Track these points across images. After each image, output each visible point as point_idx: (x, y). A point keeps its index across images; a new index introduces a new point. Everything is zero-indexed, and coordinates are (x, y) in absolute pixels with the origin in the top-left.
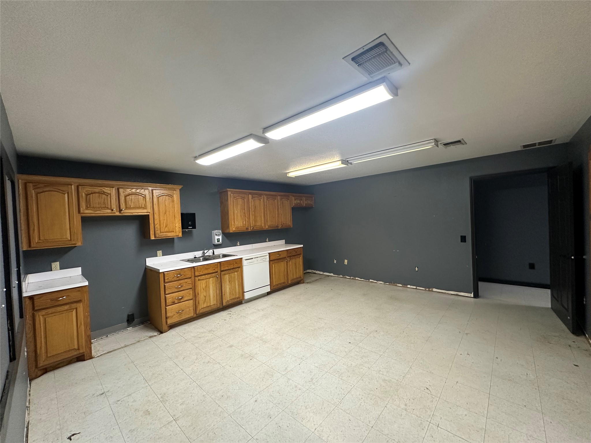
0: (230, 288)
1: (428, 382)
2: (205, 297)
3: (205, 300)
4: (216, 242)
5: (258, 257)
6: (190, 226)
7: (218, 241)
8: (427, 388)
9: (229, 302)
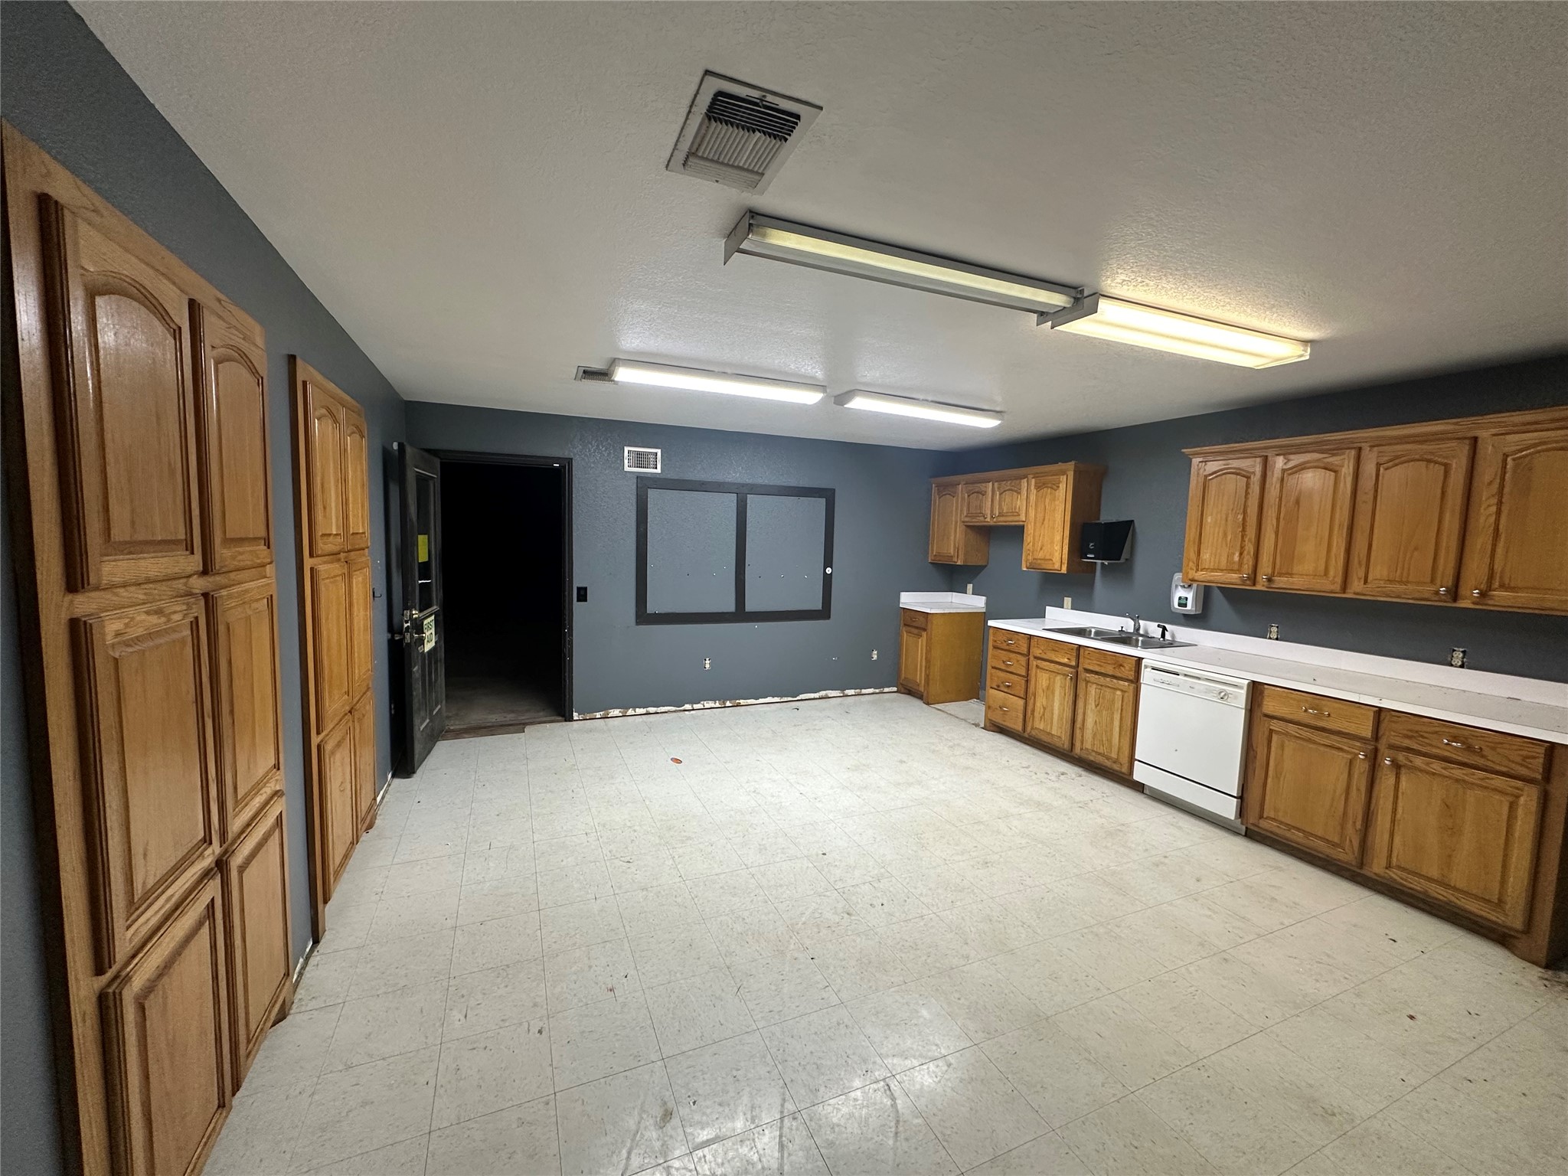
0: (1096, 721)
1: (636, 872)
2: (1045, 708)
3: (1044, 715)
4: (1176, 606)
5: (1199, 678)
6: (1091, 553)
7: (1183, 605)
8: (629, 862)
9: (1090, 754)
